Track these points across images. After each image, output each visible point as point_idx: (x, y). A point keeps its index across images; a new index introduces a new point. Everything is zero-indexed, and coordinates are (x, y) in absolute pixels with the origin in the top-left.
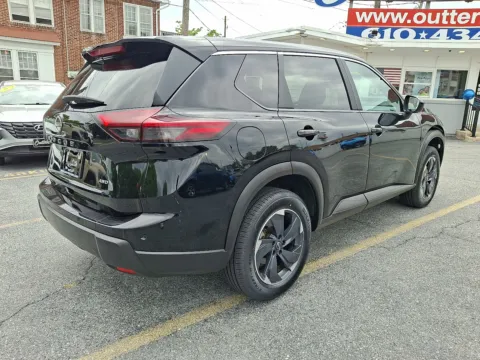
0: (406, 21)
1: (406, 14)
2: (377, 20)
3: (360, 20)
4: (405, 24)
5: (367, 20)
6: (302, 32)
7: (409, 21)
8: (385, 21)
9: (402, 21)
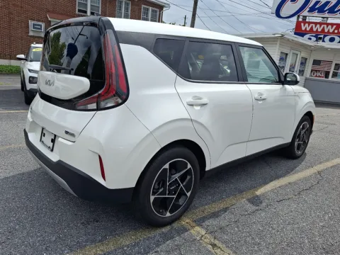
0: (334, 31)
1: (335, 27)
2: (315, 30)
3: (303, 28)
4: (333, 33)
5: (308, 29)
6: (283, 36)
7: (336, 31)
8: (319, 30)
9: (331, 31)
